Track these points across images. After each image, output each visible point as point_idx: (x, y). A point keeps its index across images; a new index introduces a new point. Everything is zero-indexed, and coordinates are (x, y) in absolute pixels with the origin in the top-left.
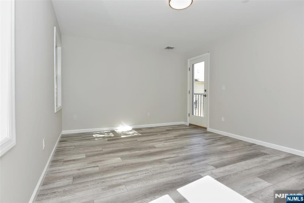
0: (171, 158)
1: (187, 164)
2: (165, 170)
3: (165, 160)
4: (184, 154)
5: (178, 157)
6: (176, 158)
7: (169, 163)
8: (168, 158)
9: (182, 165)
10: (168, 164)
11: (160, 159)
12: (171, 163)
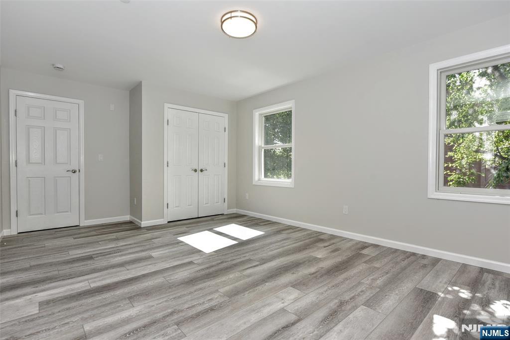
0: (251, 267)
1: (228, 261)
2: (253, 252)
3: (258, 263)
4: (231, 276)
5: (240, 269)
6: (244, 268)
7: (251, 260)
8: (255, 266)
9: (235, 259)
10: (251, 258)
11: (265, 263)
12: (249, 260)
